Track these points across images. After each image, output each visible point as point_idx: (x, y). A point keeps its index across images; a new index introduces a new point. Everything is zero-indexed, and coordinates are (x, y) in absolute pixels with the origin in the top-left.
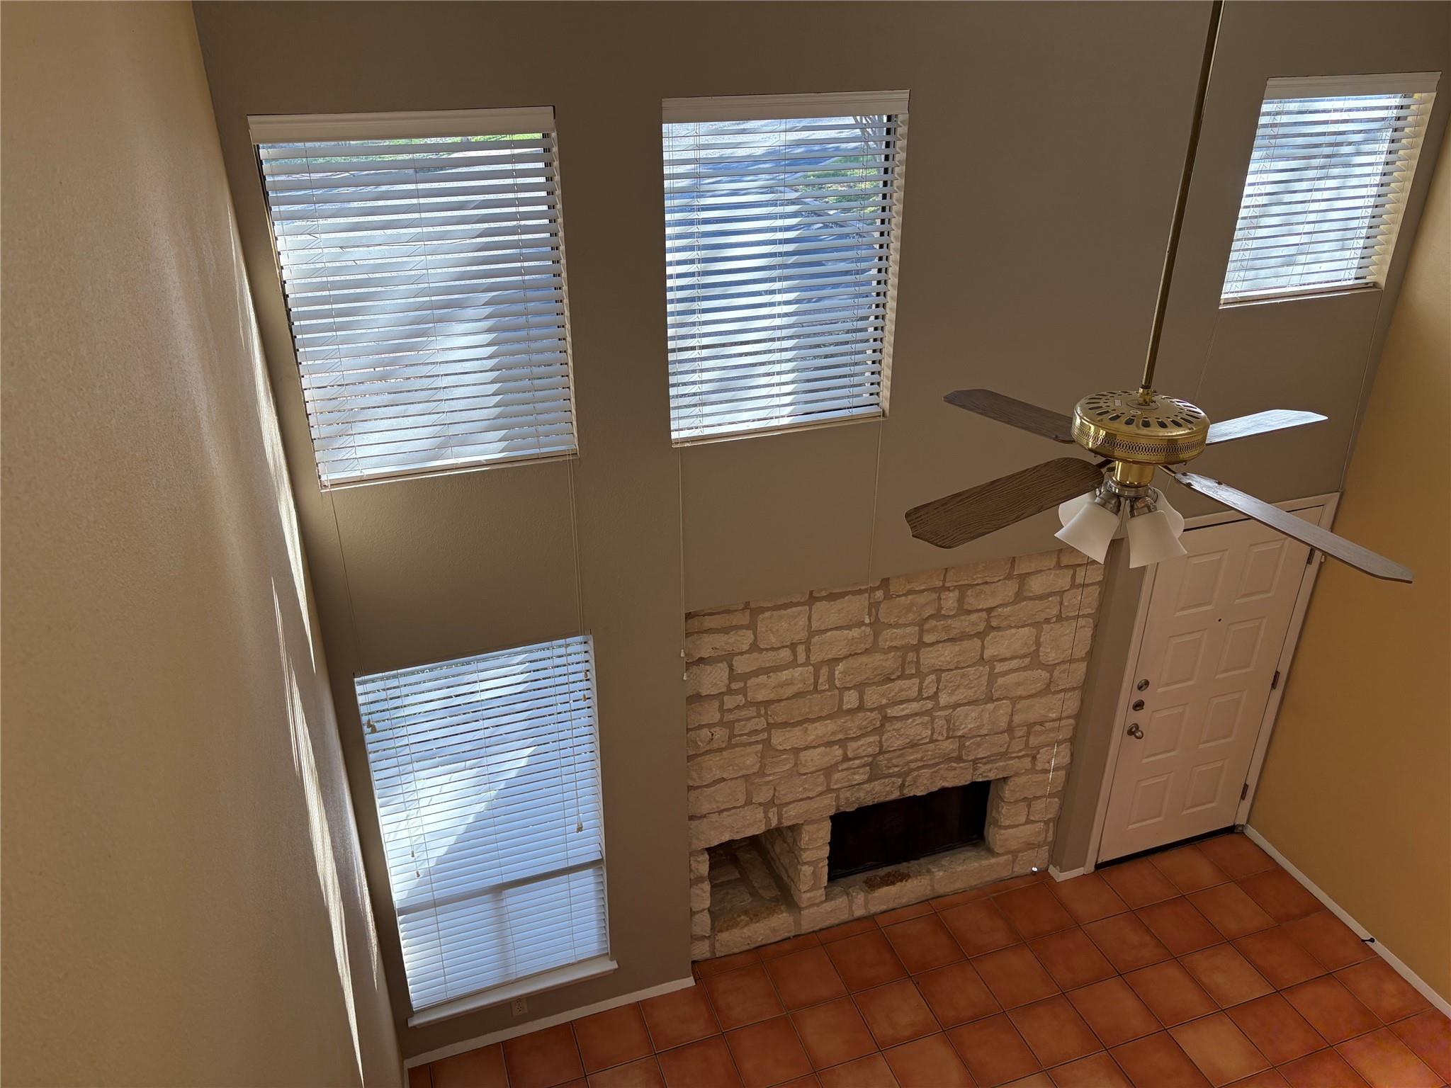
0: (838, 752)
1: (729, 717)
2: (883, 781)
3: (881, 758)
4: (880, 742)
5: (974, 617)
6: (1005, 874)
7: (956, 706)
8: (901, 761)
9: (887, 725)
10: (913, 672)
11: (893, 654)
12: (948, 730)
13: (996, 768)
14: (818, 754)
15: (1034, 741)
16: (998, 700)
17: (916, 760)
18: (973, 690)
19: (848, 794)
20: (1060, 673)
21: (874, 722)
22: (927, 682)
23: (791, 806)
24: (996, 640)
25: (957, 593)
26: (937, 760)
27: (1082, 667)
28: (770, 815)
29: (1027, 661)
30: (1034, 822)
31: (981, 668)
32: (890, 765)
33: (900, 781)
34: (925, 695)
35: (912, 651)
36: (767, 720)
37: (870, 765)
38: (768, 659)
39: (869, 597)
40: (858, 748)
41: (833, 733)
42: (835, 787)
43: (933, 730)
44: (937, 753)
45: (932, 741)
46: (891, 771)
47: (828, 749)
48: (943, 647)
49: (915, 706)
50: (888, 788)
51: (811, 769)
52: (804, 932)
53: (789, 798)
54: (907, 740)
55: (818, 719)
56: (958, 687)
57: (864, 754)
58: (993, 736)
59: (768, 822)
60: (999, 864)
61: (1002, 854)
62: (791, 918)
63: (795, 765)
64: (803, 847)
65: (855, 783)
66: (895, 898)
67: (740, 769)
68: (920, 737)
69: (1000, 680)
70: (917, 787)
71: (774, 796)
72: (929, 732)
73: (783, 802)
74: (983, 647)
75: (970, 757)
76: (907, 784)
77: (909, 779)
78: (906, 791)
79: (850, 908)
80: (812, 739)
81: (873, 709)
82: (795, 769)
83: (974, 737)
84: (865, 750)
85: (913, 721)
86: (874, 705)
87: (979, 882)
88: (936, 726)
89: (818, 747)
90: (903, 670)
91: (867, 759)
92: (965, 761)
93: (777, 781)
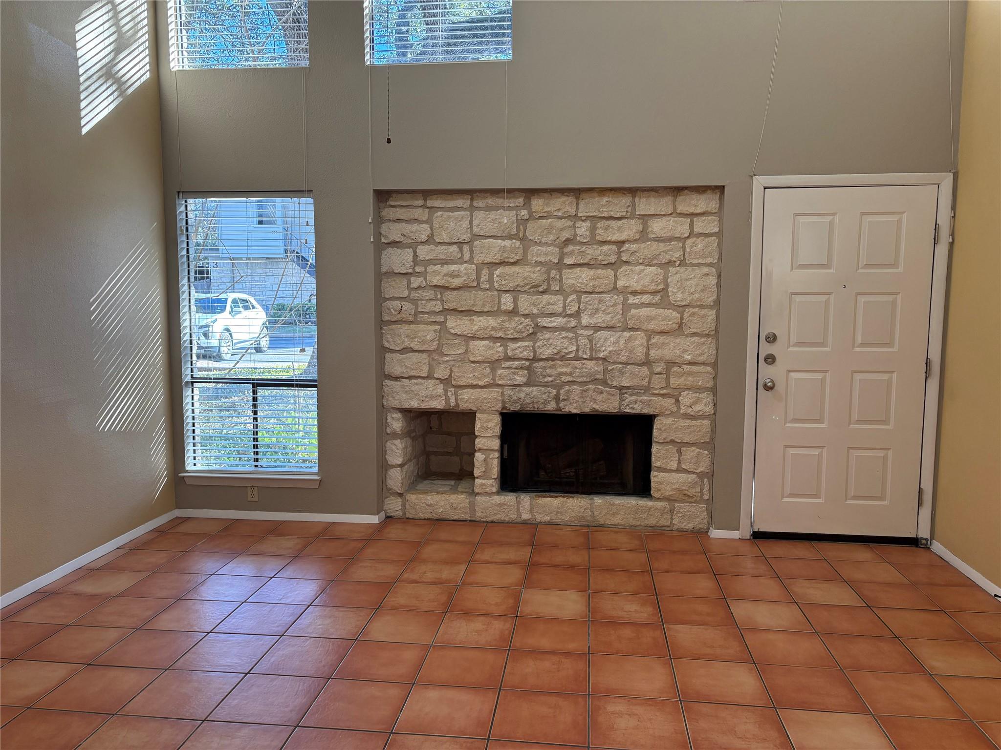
0: (498, 348)
1: (414, 295)
2: (541, 388)
3: (536, 365)
4: (533, 347)
5: (605, 248)
6: (665, 522)
7: (598, 328)
8: (554, 372)
9: (539, 334)
10: (557, 288)
11: (538, 268)
12: (591, 349)
13: (641, 401)
14: (483, 346)
15: (674, 382)
16: (632, 329)
17: (566, 374)
18: (610, 316)
19: (511, 392)
20: (690, 316)
21: (528, 328)
22: (569, 300)
23: (466, 391)
24: (627, 273)
25: (588, 224)
26: (585, 379)
27: (712, 314)
28: (449, 394)
29: (657, 298)
30: (686, 471)
31: (615, 297)
32: (544, 373)
33: (554, 392)
34: (569, 312)
35: (555, 270)
36: (443, 305)
37: (528, 368)
38: (441, 252)
39: (517, 215)
40: (516, 349)
41: (494, 329)
42: (500, 382)
43: (578, 346)
44: (584, 372)
45: (577, 358)
46: (546, 380)
47: (491, 344)
48: (580, 271)
49: (559, 321)
50: (544, 397)
51: (479, 358)
52: (478, 519)
53: (463, 382)
54: (556, 351)
55: (481, 313)
56: (597, 310)
57: (521, 356)
58: (633, 366)
59: (447, 400)
60: (656, 509)
61: (658, 499)
62: (468, 500)
63: (466, 352)
64: (477, 433)
65: (516, 383)
66: (558, 513)
67: (423, 342)
68: (567, 351)
69: (633, 311)
70: (571, 403)
71: (450, 376)
72: (575, 348)
73: (458, 383)
74: (616, 277)
75: (615, 384)
76: (561, 397)
77: (562, 392)
78: (561, 405)
79: (518, 509)
80: (478, 330)
81: (526, 316)
82: (466, 356)
83: (615, 363)
84: (521, 352)
85: (560, 334)
86: (526, 312)
87: (638, 523)
88: (579, 343)
89: (483, 339)
90: (549, 285)
91: (524, 362)
92: (611, 387)
93: (453, 363)
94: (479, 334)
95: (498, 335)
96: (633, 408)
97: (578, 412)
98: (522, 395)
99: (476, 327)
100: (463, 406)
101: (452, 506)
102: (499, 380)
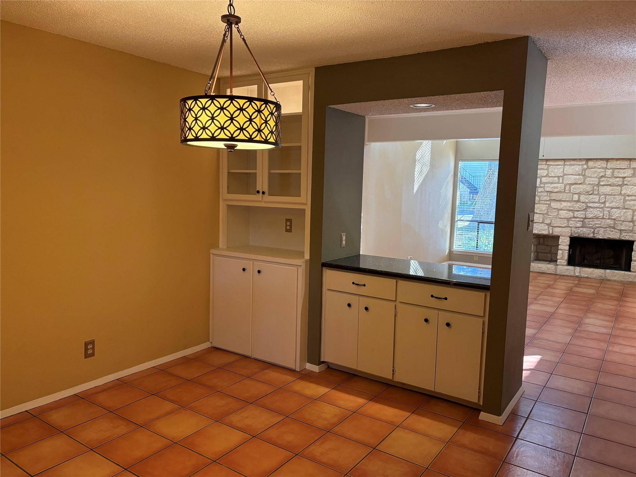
0: (571, 214)
1: (539, 194)
2: (587, 229)
3: (586, 220)
4: (585, 214)
5: (618, 179)
7: (612, 208)
8: (593, 223)
9: (588, 209)
10: (597, 193)
11: (589, 186)
12: (609, 215)
13: (629, 235)
14: (565, 213)
16: (627, 209)
17: (598, 224)
18: (618, 204)
19: (575, 230)
21: (583, 207)
22: (601, 197)
23: (556, 228)
24: (626, 188)
25: (611, 170)
26: (606, 226)
28: (550, 229)
31: (621, 197)
32: (589, 223)
33: (593, 230)
34: (601, 202)
35: (596, 186)
36: (550, 198)
37: (582, 221)
38: (550, 180)
39: (582, 167)
40: (578, 214)
41: (569, 207)
42: (571, 226)
44: (606, 223)
45: (603, 218)
46: (589, 226)
47: (568, 212)
48: (607, 187)
49: (597, 205)
50: (588, 232)
51: (563, 217)
52: (558, 274)
53: (555, 225)
54: (594, 215)
55: (565, 201)
56: (613, 201)
57: (580, 217)
58: (626, 222)
59: (549, 231)
60: (632, 275)
61: (633, 272)
62: (554, 267)
63: (558, 214)
64: (559, 243)
65: (577, 226)
66: (591, 274)
67: (541, 211)
68: (599, 216)
69: (628, 202)
70: (599, 235)
71: (551, 223)
72: (602, 215)
74: (621, 190)
75: (618, 228)
76: (595, 232)
77: (596, 230)
78: (595, 235)
79: (574, 271)
81: (583, 203)
82: (558, 216)
83: (619, 221)
84: (580, 215)
85: (596, 209)
86: (583, 201)
87: (624, 280)
88: (604, 213)
89: (565, 210)
90: (593, 192)
91: (581, 219)
92: (616, 229)
93: (552, 218)
94: (563, 209)
95: (571, 209)
96: (625, 238)
97: (602, 238)
98: (579, 231)
99: (563, 206)
100: (555, 234)
101: (548, 269)
102: (570, 225)
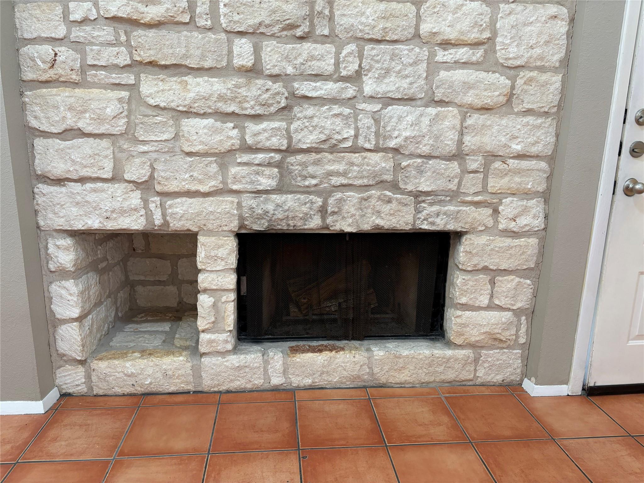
0: (231, 131)
1: (77, 33)
2: (299, 196)
3: (291, 159)
4: (288, 131)
6: (466, 375)
7: (387, 102)
8: (319, 171)
9: (296, 109)
10: (326, 32)
12: (377, 134)
13: (445, 214)
14: (204, 127)
15: (494, 184)
16: (441, 103)
17: (338, 174)
18: (408, 80)
19: (253, 203)
20: (525, 83)
21: (278, 98)
22: (344, 53)
23: (179, 200)
24: (436, 10)
26: (365, 181)
27: (556, 80)
28: (152, 206)
29: (479, 54)
30: (500, 308)
31: (417, 50)
32: (305, 173)
33: (319, 201)
34: (344, 73)
36: (131, 54)
37: (278, 165)
40: (259, 133)
41: (221, 98)
42: (235, 187)
43: (357, 129)
44: (365, 170)
45: (355, 149)
46: (307, 183)
47: (219, 124)
49: (330, 88)
50: (305, 209)
51: (198, 148)
52: (206, 389)
53: (173, 186)
54: (323, 137)
55: (199, 71)
56: (388, 71)
57: (268, 144)
58: (438, 161)
59: (149, 215)
60: (456, 360)
61: (460, 346)
62: (189, 364)
63: (176, 137)
64: (199, 266)
65: (261, 188)
66: (323, 373)
67: (100, 120)
68: (340, 137)
69: (443, 74)
70: (344, 218)
71: (152, 177)
72: (352, 132)
73: (166, 189)
74: (418, 17)
75: (410, 187)
76: (330, 209)
77: (331, 201)
78: (329, 220)
79: (266, 371)
80: (195, 101)
81: (275, 77)
82: (177, 144)
83: (412, 156)
84: (268, 139)
85: (330, 109)
86: (276, 71)
87: (432, 379)
88: (360, 124)
89: (204, 115)
90: (312, 25)
91: (272, 155)
92: (403, 192)
93: (154, 155)
94: (197, 107)
95: (230, 109)
96: (433, 223)
97: (354, 231)
98: (270, 207)
99: (192, 95)
100: (176, 225)
101: (165, 375)
102: (234, 183)
